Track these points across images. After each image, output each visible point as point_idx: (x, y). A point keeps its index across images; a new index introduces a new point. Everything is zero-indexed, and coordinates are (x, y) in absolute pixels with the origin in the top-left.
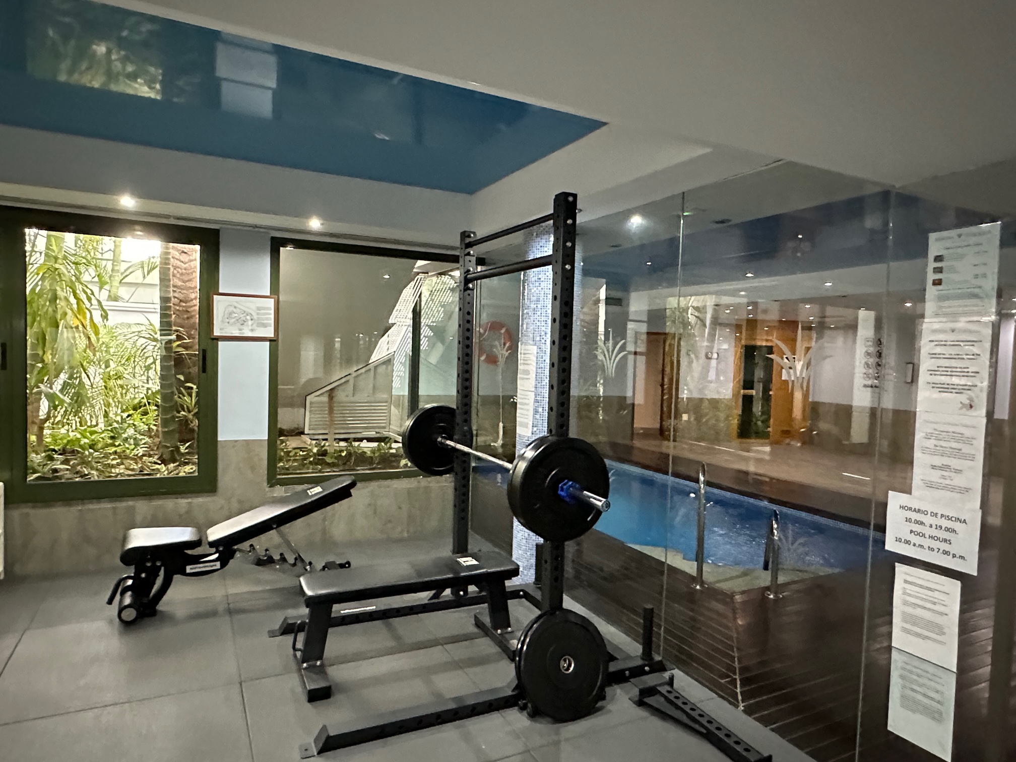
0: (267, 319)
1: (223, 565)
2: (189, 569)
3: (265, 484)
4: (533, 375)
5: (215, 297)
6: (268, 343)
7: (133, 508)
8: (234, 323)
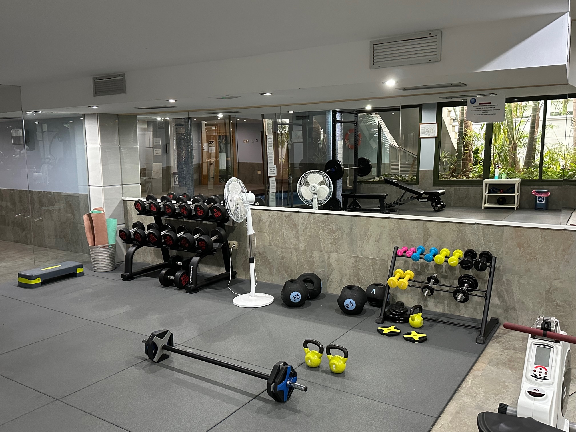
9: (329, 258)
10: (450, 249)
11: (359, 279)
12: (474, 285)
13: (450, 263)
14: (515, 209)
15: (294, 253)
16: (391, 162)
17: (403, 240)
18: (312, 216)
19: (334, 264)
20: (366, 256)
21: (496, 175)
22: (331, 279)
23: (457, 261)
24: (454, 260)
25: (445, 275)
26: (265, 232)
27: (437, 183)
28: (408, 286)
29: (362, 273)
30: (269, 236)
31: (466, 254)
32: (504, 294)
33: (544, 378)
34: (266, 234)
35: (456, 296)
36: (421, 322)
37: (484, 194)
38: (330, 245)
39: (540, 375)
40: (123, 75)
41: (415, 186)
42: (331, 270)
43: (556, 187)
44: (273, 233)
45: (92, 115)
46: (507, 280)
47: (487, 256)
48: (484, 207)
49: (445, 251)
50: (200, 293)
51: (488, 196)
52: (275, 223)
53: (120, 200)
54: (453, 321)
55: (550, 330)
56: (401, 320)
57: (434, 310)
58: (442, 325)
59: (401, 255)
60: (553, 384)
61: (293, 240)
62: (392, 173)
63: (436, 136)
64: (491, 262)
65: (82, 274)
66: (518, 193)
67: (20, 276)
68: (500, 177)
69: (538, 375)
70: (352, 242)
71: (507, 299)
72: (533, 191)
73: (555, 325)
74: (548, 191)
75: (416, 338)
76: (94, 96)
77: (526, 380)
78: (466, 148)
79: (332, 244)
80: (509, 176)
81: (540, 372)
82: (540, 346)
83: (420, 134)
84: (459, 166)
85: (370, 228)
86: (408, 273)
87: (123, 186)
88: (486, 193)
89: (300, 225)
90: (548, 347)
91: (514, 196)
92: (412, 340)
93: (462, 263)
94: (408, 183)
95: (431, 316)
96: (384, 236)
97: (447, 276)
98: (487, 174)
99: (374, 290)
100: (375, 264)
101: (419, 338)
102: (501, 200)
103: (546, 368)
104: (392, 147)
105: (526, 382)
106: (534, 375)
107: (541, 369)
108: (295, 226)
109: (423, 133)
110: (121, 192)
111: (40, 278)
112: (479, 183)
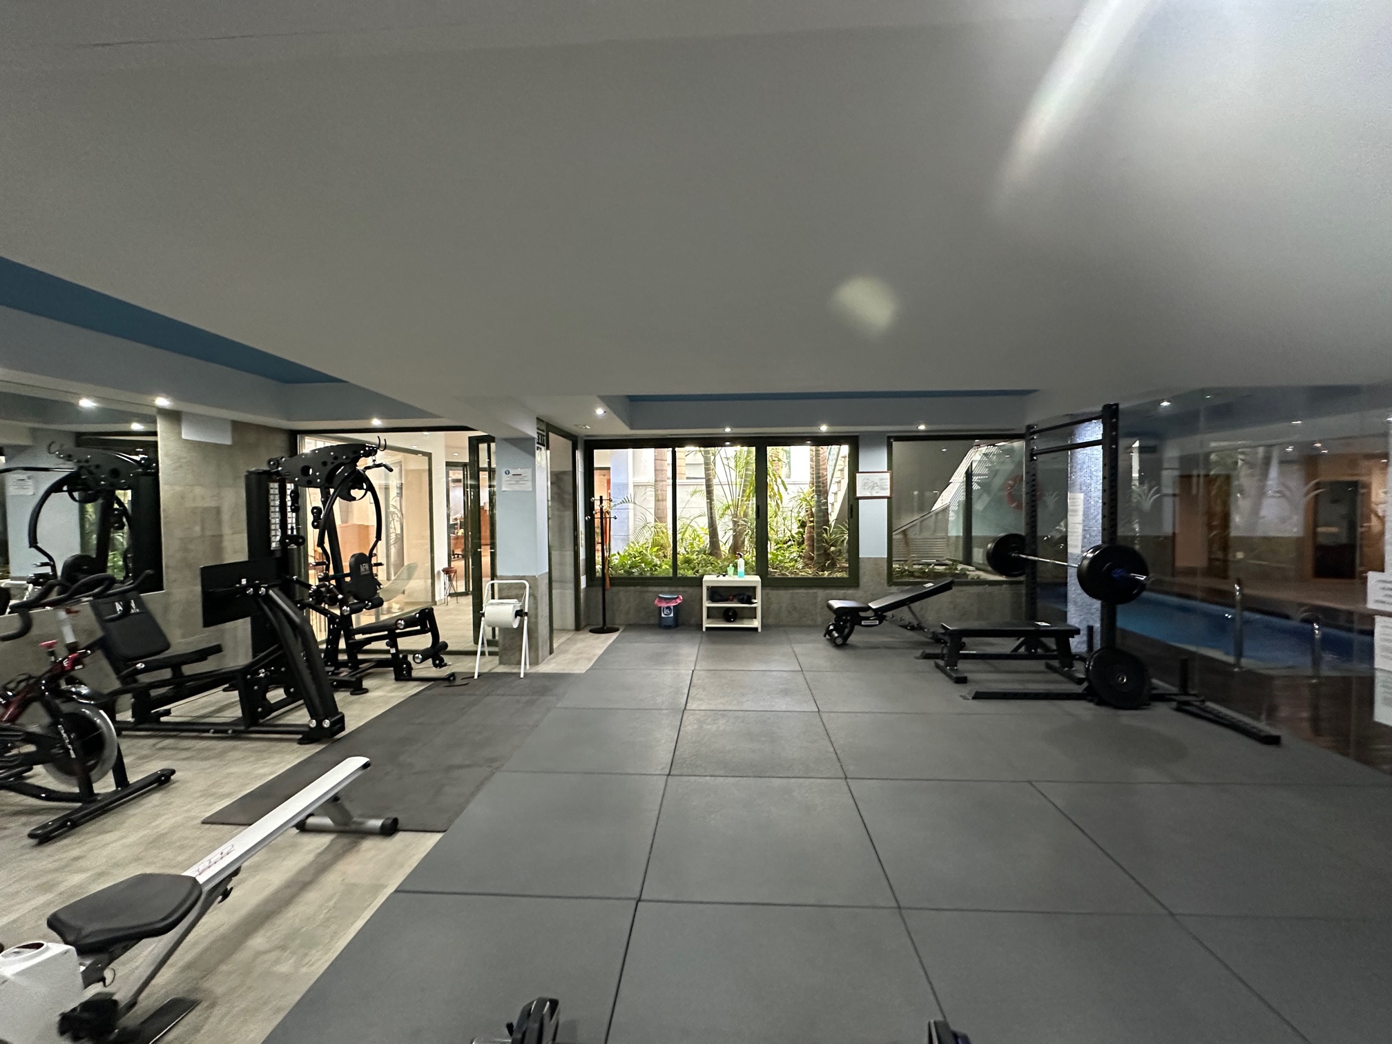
0: (886, 485)
1: (880, 623)
2: (863, 623)
3: (886, 584)
4: (1081, 513)
5: (857, 474)
6: (886, 500)
7: (816, 593)
8: (868, 489)
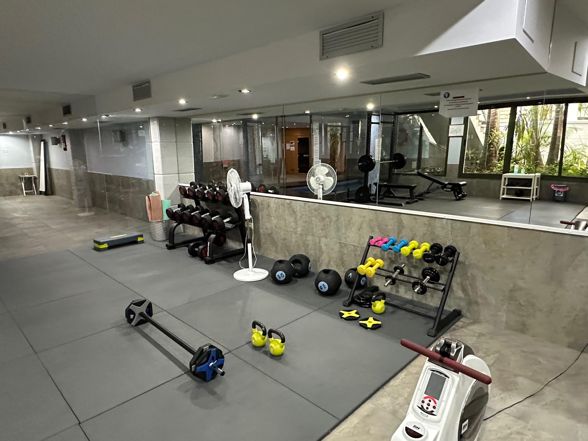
9: (320, 242)
10: (418, 242)
11: (343, 263)
12: (435, 278)
13: (415, 255)
14: (531, 201)
15: (294, 236)
16: (430, 157)
17: (380, 230)
18: (307, 204)
19: (324, 247)
20: (349, 242)
21: (516, 170)
22: (321, 260)
23: (420, 254)
24: (418, 254)
25: (415, 265)
26: (272, 216)
27: (461, 176)
28: (376, 274)
29: (345, 258)
30: (275, 219)
31: (432, 248)
32: (468, 289)
33: (431, 413)
34: (273, 218)
35: (414, 288)
36: (382, 308)
37: (502, 187)
38: (321, 231)
39: (427, 408)
40: (149, 82)
41: (443, 178)
42: (321, 253)
43: (575, 183)
44: (278, 217)
45: (154, 118)
46: (471, 274)
47: (452, 251)
48: (502, 198)
49: (414, 244)
50: (215, 265)
51: (507, 189)
52: (280, 208)
53: (177, 185)
54: (416, 309)
55: (448, 356)
56: (367, 305)
57: (404, 296)
58: (404, 312)
59: (373, 245)
60: (441, 423)
61: (293, 224)
62: (431, 166)
63: (462, 135)
64: (454, 257)
65: (142, 242)
66: (537, 186)
67: (95, 242)
68: (519, 172)
69: (425, 407)
70: (338, 229)
71: (470, 293)
72: (553, 185)
73: (455, 350)
74: (566, 187)
75: (369, 325)
76: (134, 101)
77: (413, 411)
78: (492, 146)
79: (322, 230)
80: (528, 171)
81: (429, 405)
82: (435, 373)
83: (449, 134)
84: (484, 161)
85: (353, 218)
86: (378, 262)
87: (180, 174)
88: (504, 186)
89: (298, 212)
90: (443, 376)
91: (531, 190)
92: (365, 326)
93: (425, 256)
94: (439, 174)
95: (398, 302)
96: (365, 225)
97: (417, 266)
98: (507, 169)
99: (351, 274)
100: (357, 250)
101: (374, 325)
102: (519, 192)
103: (436, 400)
104: (431, 144)
105: (412, 412)
106: (421, 407)
107: (430, 401)
108: (294, 212)
109: (452, 133)
110: (178, 179)
111: (106, 244)
112: (498, 177)
